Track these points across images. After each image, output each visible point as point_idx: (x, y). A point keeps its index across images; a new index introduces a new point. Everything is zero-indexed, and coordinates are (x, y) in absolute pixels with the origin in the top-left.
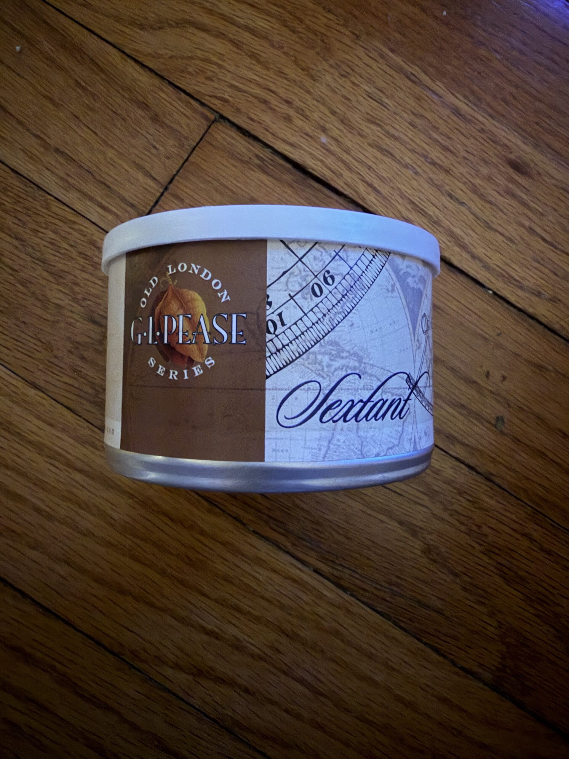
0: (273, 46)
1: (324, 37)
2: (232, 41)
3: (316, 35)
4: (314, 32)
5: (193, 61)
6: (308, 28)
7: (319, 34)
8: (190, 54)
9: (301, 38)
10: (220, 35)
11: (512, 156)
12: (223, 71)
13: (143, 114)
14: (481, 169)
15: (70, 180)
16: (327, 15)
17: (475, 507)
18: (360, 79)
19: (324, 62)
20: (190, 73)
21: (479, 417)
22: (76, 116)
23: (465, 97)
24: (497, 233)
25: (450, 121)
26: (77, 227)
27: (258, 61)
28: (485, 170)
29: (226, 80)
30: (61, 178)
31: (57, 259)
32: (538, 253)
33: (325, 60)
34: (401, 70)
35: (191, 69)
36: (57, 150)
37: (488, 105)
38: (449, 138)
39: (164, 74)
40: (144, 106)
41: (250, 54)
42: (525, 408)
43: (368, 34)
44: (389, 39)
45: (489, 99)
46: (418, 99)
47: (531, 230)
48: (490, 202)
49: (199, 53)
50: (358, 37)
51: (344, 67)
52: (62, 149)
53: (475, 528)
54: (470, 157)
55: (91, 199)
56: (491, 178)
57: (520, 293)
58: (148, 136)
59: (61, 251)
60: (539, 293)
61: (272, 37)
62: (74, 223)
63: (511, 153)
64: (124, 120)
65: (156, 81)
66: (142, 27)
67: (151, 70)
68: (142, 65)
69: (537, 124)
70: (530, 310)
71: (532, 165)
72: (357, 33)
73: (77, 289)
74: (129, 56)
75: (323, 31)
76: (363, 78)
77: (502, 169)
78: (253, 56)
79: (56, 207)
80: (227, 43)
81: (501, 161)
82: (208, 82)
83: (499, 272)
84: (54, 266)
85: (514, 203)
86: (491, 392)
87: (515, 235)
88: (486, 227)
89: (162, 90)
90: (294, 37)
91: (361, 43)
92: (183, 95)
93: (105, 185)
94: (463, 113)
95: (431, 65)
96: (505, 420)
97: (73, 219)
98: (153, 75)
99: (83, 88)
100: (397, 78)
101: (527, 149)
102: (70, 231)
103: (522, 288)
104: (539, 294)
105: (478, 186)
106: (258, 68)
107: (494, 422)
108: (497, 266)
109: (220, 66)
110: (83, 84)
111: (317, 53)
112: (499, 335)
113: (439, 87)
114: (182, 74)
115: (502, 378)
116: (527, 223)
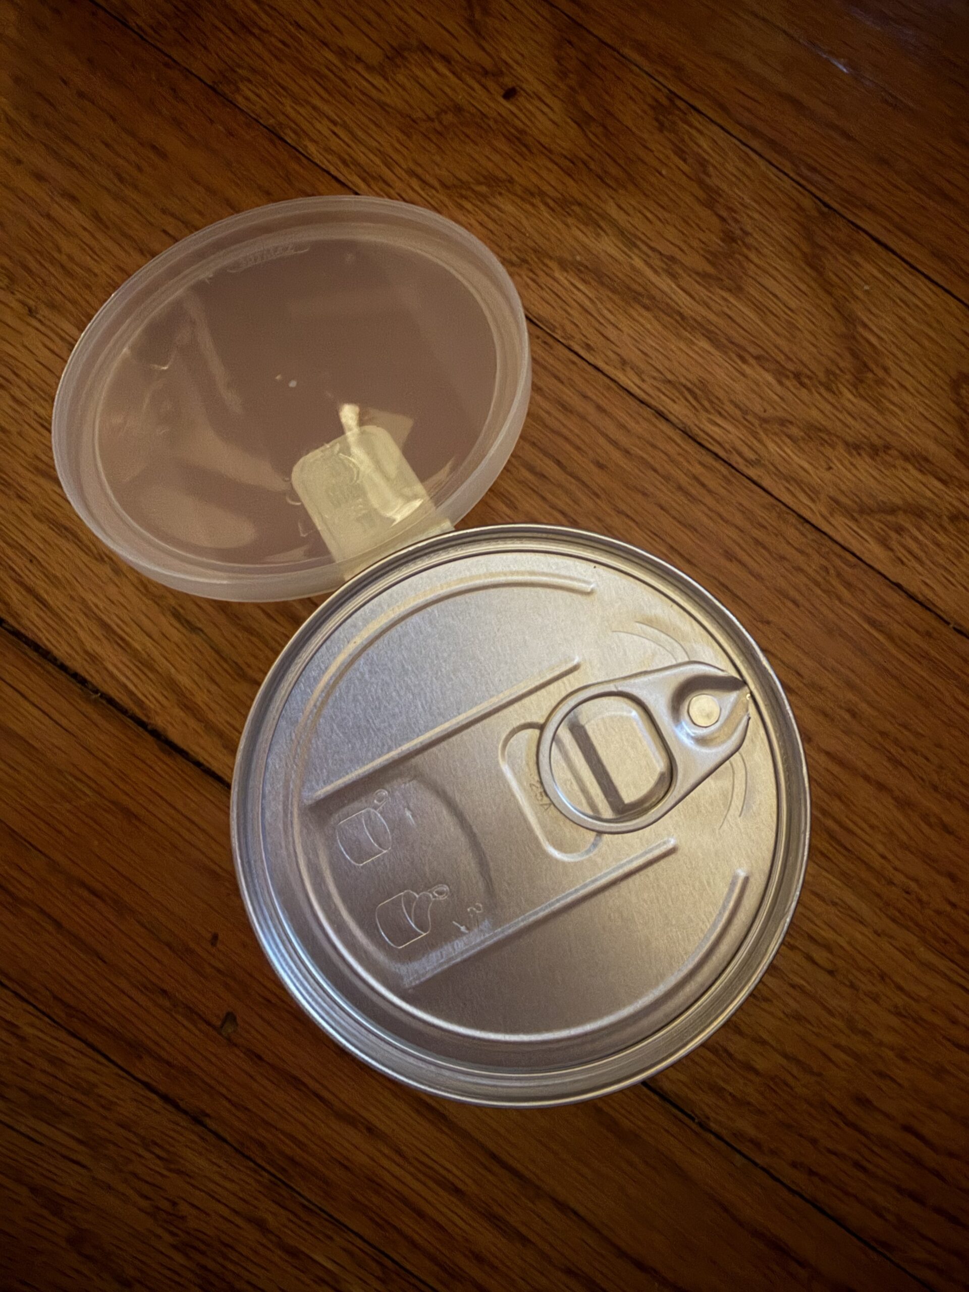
17: (170, 1170)
21: (191, 1012)
43: (52, 306)
48: (249, 630)
50: (31, 312)
53: (165, 1205)
72: (31, 303)
91: (36, 324)
96: (239, 1020)
107: (217, 1023)
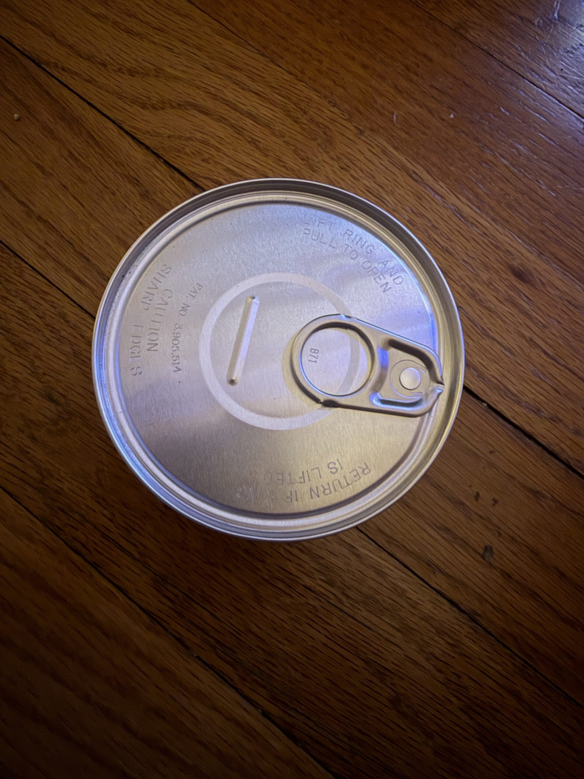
0: (273, 134)
1: (327, 130)
2: (233, 126)
3: (319, 127)
4: (317, 124)
5: (191, 143)
6: (312, 120)
7: (321, 126)
8: (188, 135)
9: (303, 129)
10: (221, 119)
11: (515, 264)
12: (221, 154)
13: (133, 189)
14: (481, 274)
15: (49, 249)
16: (332, 109)
18: (361, 174)
19: (325, 154)
20: (186, 154)
21: (465, 544)
22: (64, 186)
23: (469, 199)
24: (496, 342)
25: (451, 223)
26: (48, 298)
27: (258, 148)
28: (485, 276)
29: (223, 163)
30: (40, 247)
31: (22, 329)
32: (539, 366)
33: (326, 152)
34: (403, 168)
35: (187, 150)
36: (40, 218)
37: (492, 208)
38: (450, 240)
39: (161, 152)
40: (136, 182)
41: (250, 140)
42: (518, 539)
43: (372, 130)
44: (392, 136)
45: (493, 203)
46: (419, 198)
47: (531, 341)
48: (489, 309)
49: (199, 136)
50: (361, 132)
51: (345, 161)
52: (45, 217)
54: (471, 261)
55: (68, 270)
56: (491, 283)
57: (517, 408)
58: (135, 212)
59: (28, 322)
60: (539, 410)
61: (274, 125)
62: (46, 293)
63: (514, 259)
64: (113, 194)
65: (152, 159)
66: (144, 106)
67: (147, 148)
68: (140, 143)
69: (543, 232)
70: (528, 428)
71: (535, 274)
72: (361, 128)
73: (37, 363)
74: (127, 132)
75: (326, 123)
76: (363, 172)
77: (504, 276)
78: (254, 142)
79: (29, 275)
80: (227, 127)
81: (502, 267)
82: (205, 164)
83: (495, 384)
84: (18, 337)
85: (514, 311)
86: (481, 517)
87: (515, 346)
88: (484, 334)
89: (155, 167)
90: (297, 127)
91: (364, 138)
92: (177, 175)
93: (85, 257)
94: (465, 215)
95: (434, 165)
96: (494, 550)
97: (45, 289)
98: (149, 153)
99: (76, 160)
100: (399, 176)
101: (532, 257)
102: (41, 301)
103: (519, 403)
104: (537, 412)
105: (477, 290)
106: (257, 155)
107: (481, 551)
108: (493, 377)
109: (218, 150)
110: (76, 154)
111: (318, 144)
112: (491, 452)
113: (441, 187)
114: (178, 154)
115: (493, 503)
116: (527, 334)
